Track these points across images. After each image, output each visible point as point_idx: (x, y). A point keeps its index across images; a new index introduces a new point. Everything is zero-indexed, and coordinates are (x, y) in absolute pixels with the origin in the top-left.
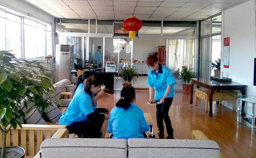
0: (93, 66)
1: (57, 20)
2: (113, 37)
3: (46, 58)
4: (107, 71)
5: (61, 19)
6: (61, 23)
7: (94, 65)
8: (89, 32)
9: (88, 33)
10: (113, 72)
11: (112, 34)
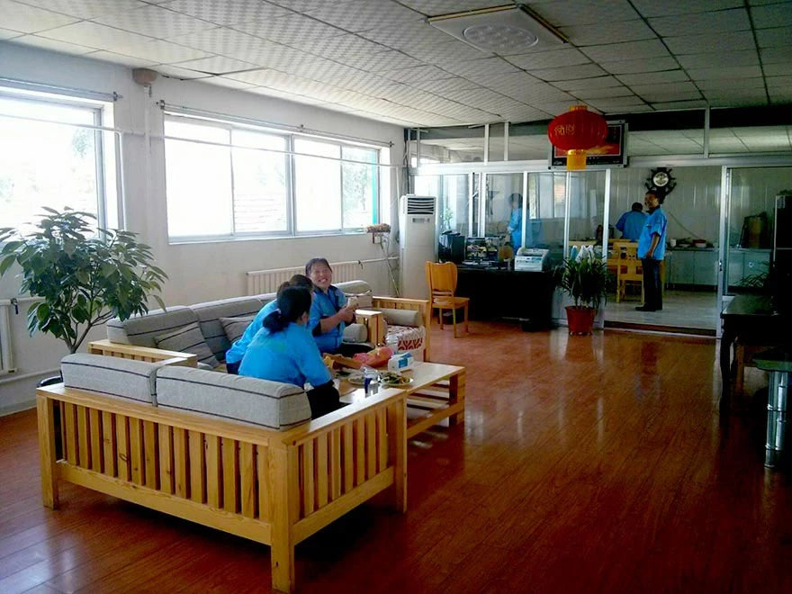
0: (488, 253)
1: (410, 134)
2: (549, 168)
3: (369, 231)
4: (518, 267)
5: (421, 128)
6: (421, 139)
7: (490, 250)
8: (486, 160)
9: (483, 161)
10: (536, 270)
11: (546, 161)
